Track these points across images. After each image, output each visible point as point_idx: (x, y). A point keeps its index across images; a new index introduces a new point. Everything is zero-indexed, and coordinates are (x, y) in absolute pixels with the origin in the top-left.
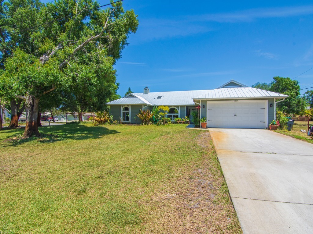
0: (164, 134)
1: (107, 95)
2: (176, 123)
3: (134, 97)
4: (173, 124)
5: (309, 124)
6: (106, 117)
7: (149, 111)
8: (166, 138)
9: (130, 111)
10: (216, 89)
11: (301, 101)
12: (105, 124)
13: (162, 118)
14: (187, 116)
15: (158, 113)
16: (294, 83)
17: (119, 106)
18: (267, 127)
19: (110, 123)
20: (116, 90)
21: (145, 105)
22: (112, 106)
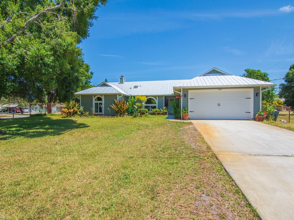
0: (141, 127)
1: (73, 82)
2: (153, 114)
3: (108, 86)
4: (151, 116)
5: (289, 114)
6: (75, 108)
7: (124, 101)
8: (144, 132)
9: (103, 102)
10: (197, 78)
11: (271, 92)
12: (74, 116)
13: (139, 109)
14: (165, 107)
15: (134, 103)
16: (265, 75)
17: (90, 96)
18: (252, 117)
19: (80, 115)
20: (89, 79)
21: (120, 95)
22: (83, 96)
